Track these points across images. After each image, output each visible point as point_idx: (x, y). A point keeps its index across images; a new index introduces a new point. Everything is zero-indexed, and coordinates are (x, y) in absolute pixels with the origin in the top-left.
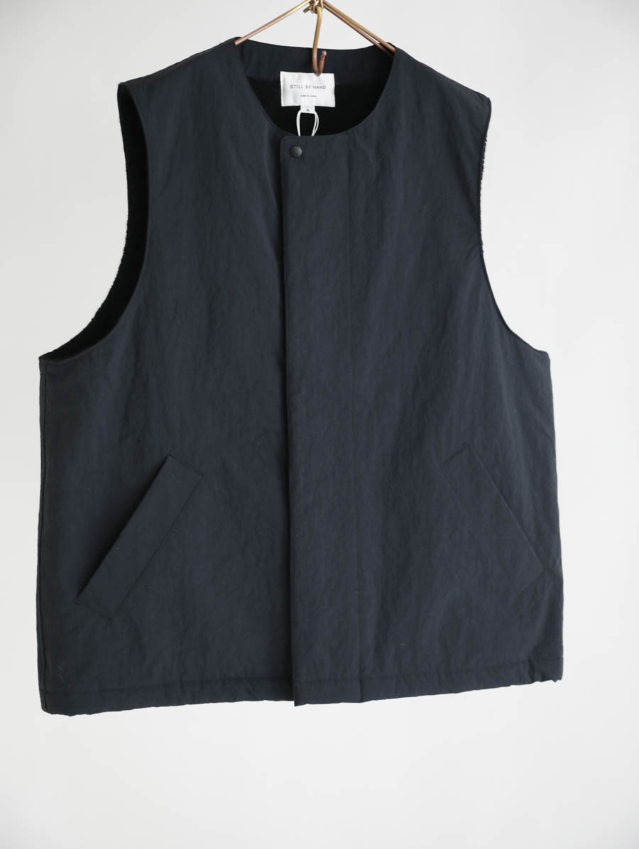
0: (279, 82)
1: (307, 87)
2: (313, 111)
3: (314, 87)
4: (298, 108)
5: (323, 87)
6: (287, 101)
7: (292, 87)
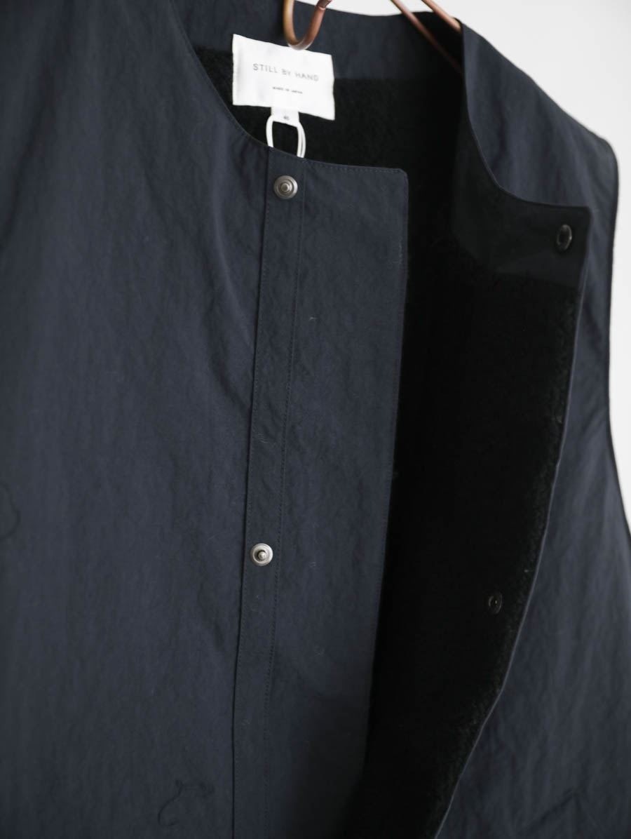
0: (229, 55)
1: (284, 72)
2: (295, 122)
3: (297, 75)
5: (314, 78)
6: (243, 95)
7: (256, 67)
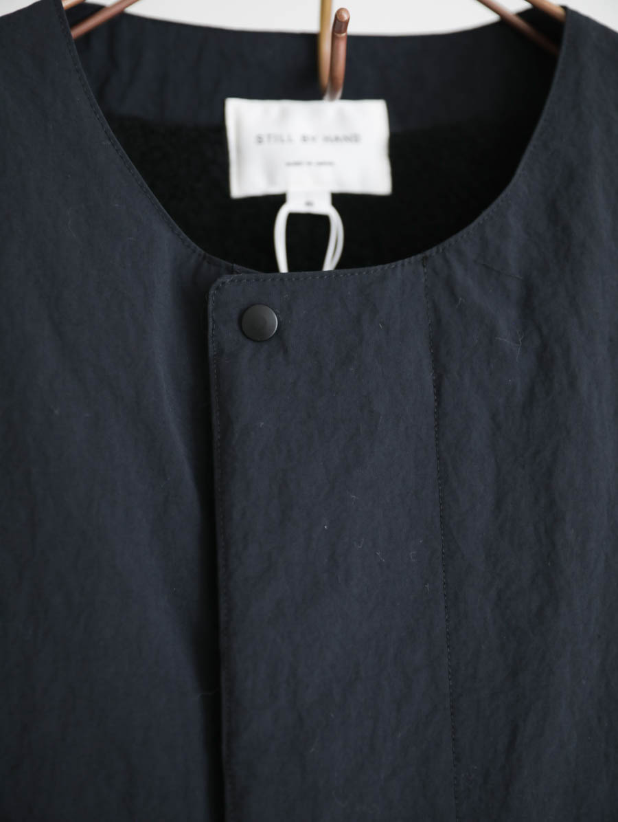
0: (222, 129)
1: (305, 139)
2: (324, 207)
3: (327, 139)
4: (280, 200)
5: (354, 139)
6: (246, 182)
7: (261, 140)
